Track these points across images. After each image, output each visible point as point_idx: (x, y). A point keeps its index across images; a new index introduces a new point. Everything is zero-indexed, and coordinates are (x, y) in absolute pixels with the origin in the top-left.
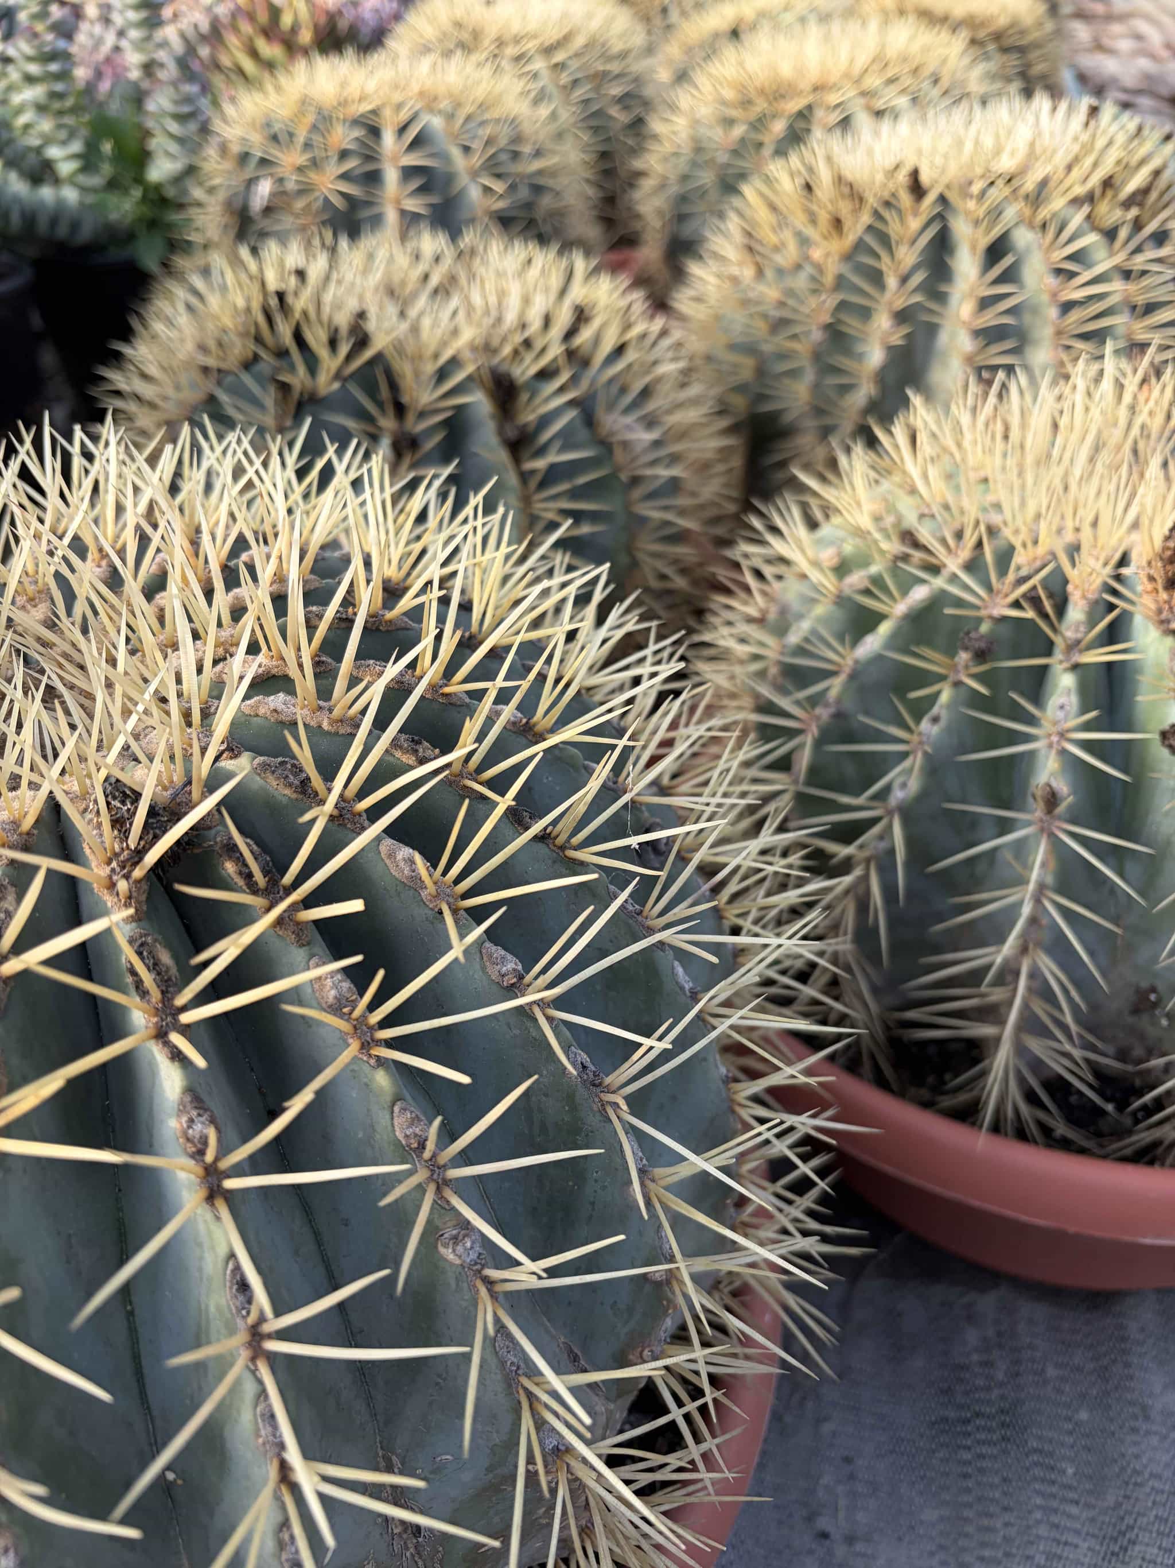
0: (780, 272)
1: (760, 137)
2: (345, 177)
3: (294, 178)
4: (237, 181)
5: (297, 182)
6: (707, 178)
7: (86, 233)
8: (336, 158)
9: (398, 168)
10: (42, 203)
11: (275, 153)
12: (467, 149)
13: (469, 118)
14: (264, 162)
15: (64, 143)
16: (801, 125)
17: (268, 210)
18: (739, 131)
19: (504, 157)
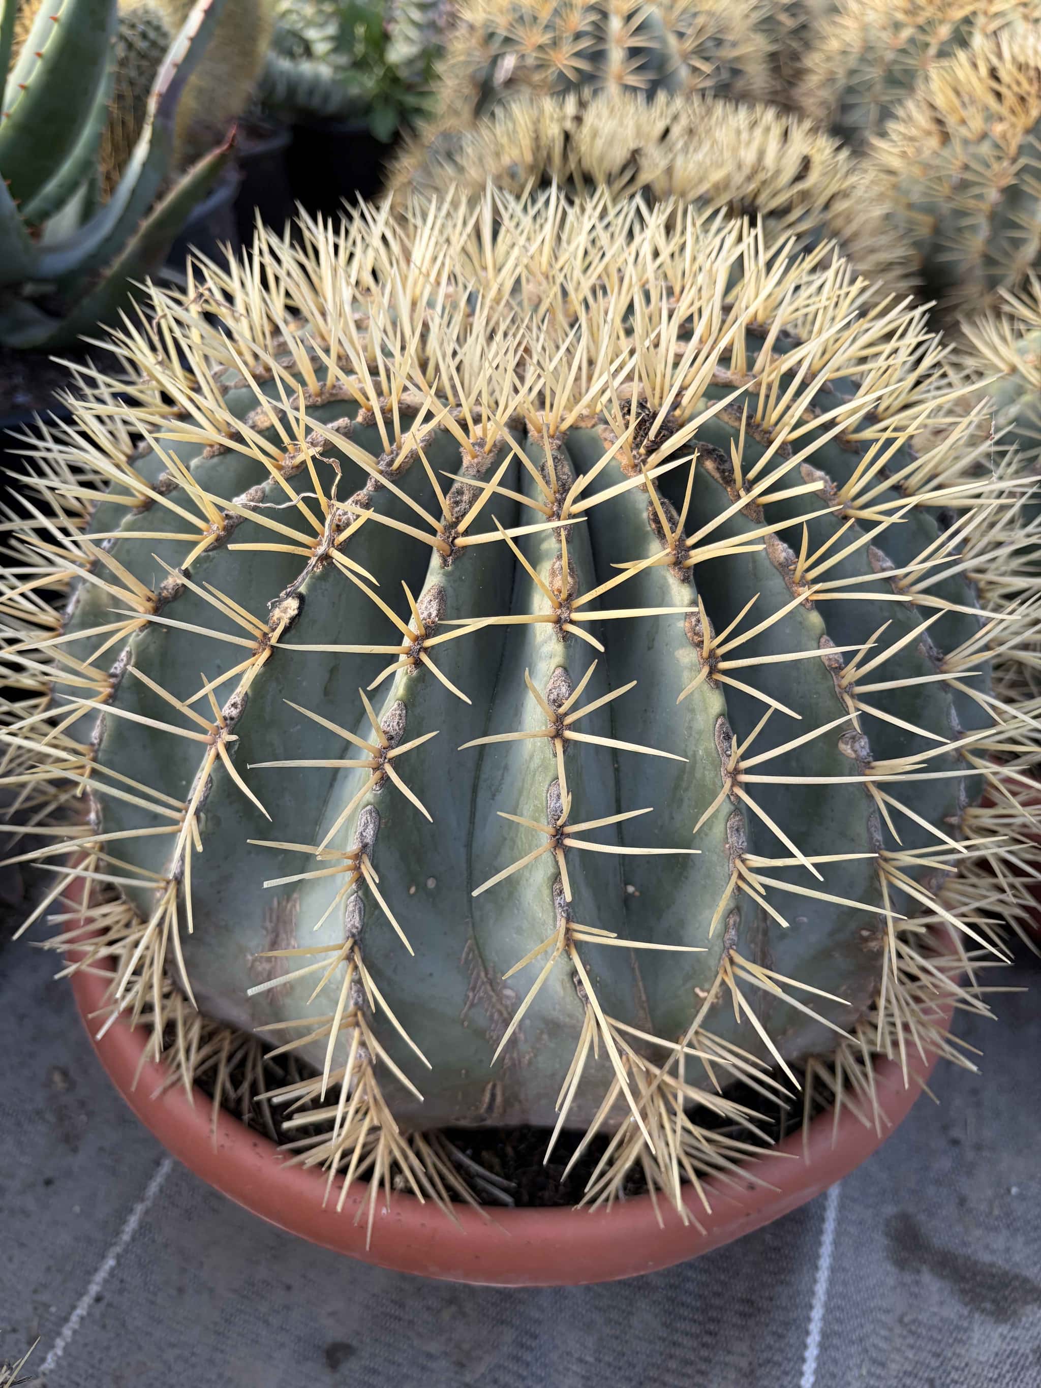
0: (966, 142)
1: (928, 39)
2: (578, 54)
3: (534, 54)
4: (480, 57)
5: (537, 58)
6: (874, 73)
7: (333, 106)
8: (571, 39)
9: (624, 49)
10: (301, 76)
11: (520, 33)
12: (681, 35)
13: (684, 11)
14: (507, 41)
15: (322, 26)
16: (964, 28)
17: (510, 82)
18: (907, 33)
19: (710, 44)
